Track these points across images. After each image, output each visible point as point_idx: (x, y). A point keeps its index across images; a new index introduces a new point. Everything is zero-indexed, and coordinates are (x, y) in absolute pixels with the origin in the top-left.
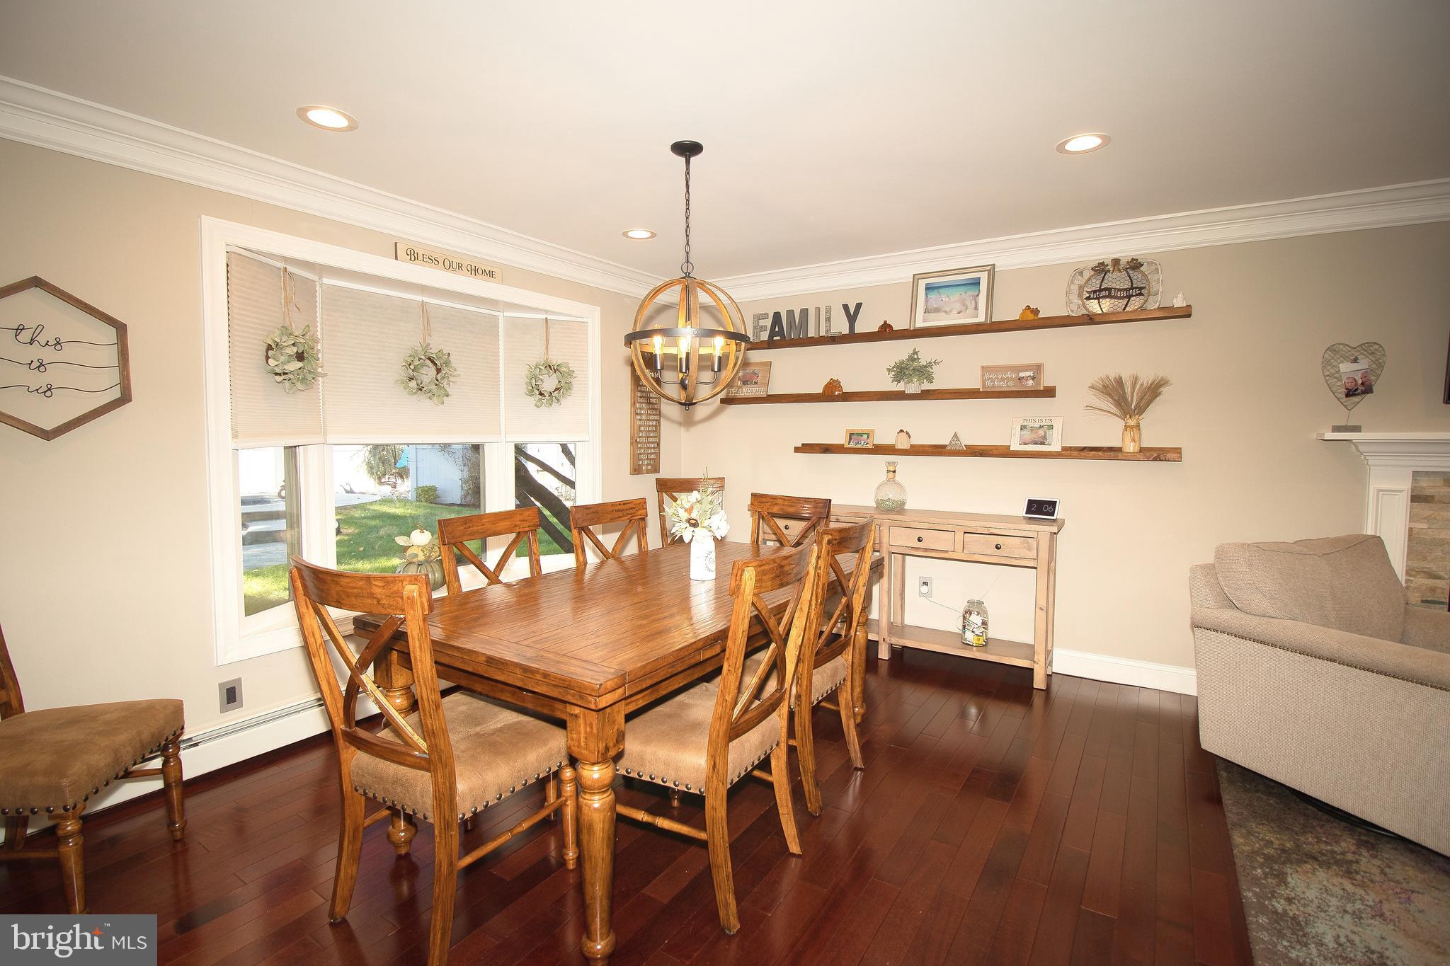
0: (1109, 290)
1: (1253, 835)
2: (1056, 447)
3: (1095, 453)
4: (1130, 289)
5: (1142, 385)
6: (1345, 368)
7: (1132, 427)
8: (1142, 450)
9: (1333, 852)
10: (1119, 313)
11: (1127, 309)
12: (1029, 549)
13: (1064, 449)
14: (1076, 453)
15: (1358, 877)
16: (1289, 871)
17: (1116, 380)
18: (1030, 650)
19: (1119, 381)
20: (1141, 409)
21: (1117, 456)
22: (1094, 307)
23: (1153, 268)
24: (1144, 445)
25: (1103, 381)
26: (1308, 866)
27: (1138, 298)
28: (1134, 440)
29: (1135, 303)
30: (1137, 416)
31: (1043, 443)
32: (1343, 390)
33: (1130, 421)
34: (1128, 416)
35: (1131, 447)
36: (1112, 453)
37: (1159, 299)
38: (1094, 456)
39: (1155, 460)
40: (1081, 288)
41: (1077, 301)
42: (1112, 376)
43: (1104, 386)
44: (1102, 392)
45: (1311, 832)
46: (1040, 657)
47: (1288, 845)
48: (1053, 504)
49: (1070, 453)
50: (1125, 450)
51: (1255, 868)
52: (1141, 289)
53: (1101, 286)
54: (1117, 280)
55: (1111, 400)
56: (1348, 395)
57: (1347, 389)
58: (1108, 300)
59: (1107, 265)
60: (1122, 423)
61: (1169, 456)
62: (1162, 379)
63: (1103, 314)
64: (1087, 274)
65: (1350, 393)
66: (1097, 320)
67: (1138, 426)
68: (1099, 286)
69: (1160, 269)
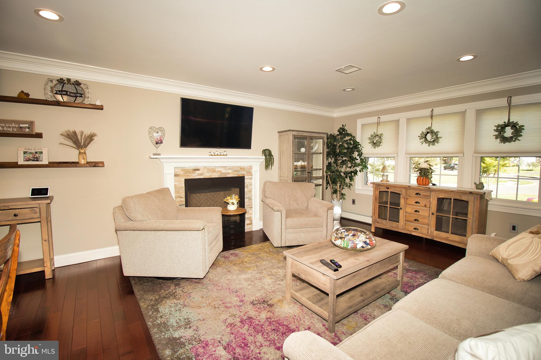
0: (67, 92)
1: (146, 300)
2: (45, 162)
3: (66, 164)
4: (76, 93)
5: (85, 135)
6: (155, 135)
7: (83, 153)
8: (88, 163)
9: (169, 292)
10: (72, 103)
11: (76, 102)
12: (35, 213)
13: (50, 163)
14: (56, 165)
15: (177, 297)
16: (159, 306)
17: (73, 132)
18: (41, 262)
19: (75, 133)
20: (86, 146)
21: (77, 166)
22: (59, 98)
23: (86, 86)
24: (88, 161)
25: (67, 132)
26: (164, 301)
27: (80, 98)
28: (84, 159)
29: (79, 100)
30: (84, 148)
31: (37, 160)
32: (155, 142)
33: (81, 150)
34: (80, 148)
35: (83, 162)
36: (75, 164)
37: (90, 100)
38: (66, 165)
39: (93, 167)
40: (52, 88)
41: (50, 94)
42: (71, 131)
43: (68, 135)
44: (67, 137)
45: (162, 289)
46: (48, 264)
47: (157, 297)
48: (47, 190)
49: (52, 165)
50: (80, 163)
51: (149, 312)
52: (81, 94)
53: (62, 89)
54: (69, 88)
55: (71, 141)
56: (156, 144)
57: (156, 142)
58: (66, 96)
59: (65, 80)
60: (78, 152)
61: (100, 165)
62: (94, 134)
63: (64, 102)
64: (55, 82)
65: (157, 143)
66: (62, 104)
67: (85, 153)
68: (61, 89)
69: (89, 88)
